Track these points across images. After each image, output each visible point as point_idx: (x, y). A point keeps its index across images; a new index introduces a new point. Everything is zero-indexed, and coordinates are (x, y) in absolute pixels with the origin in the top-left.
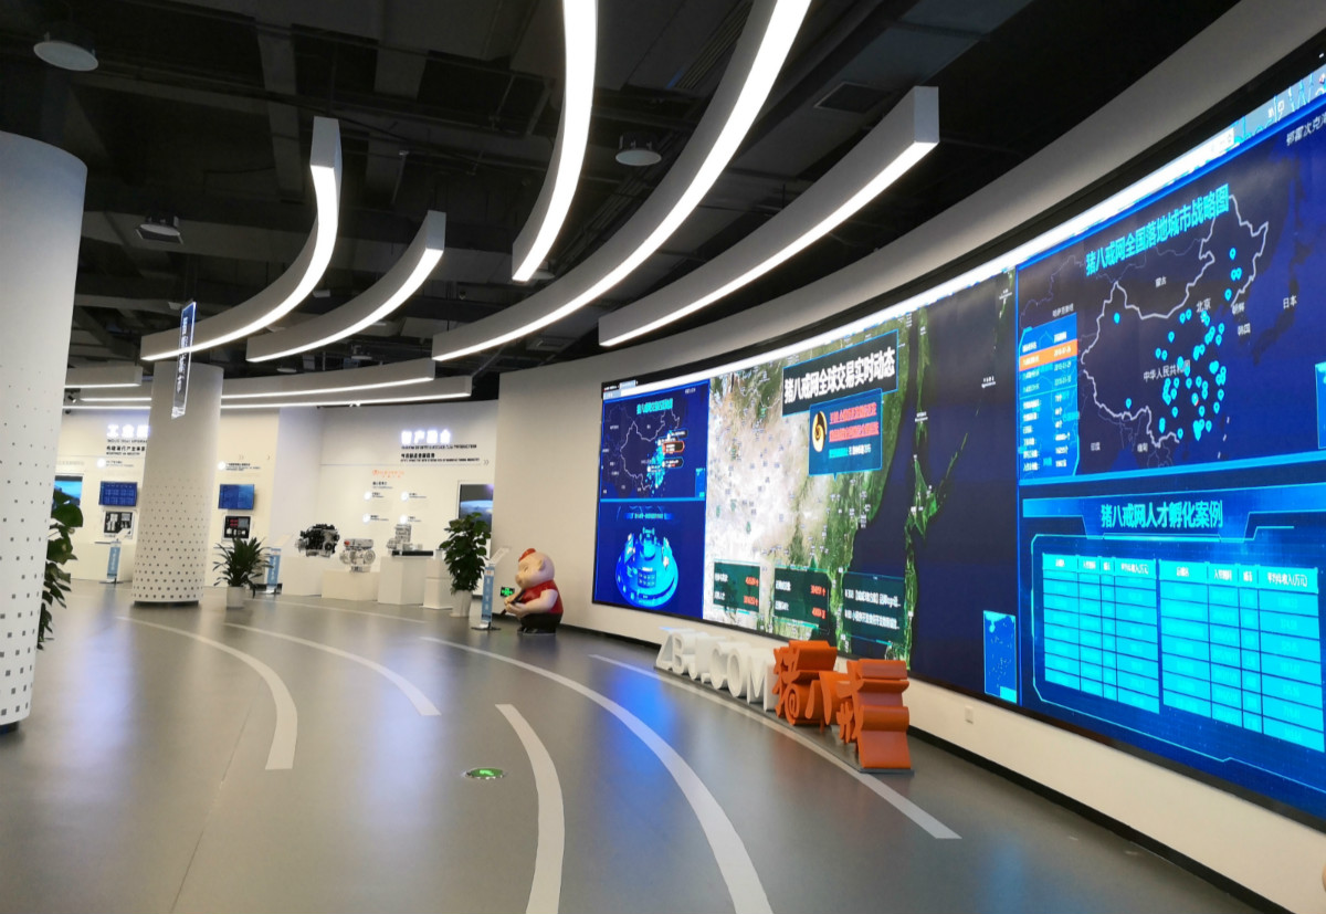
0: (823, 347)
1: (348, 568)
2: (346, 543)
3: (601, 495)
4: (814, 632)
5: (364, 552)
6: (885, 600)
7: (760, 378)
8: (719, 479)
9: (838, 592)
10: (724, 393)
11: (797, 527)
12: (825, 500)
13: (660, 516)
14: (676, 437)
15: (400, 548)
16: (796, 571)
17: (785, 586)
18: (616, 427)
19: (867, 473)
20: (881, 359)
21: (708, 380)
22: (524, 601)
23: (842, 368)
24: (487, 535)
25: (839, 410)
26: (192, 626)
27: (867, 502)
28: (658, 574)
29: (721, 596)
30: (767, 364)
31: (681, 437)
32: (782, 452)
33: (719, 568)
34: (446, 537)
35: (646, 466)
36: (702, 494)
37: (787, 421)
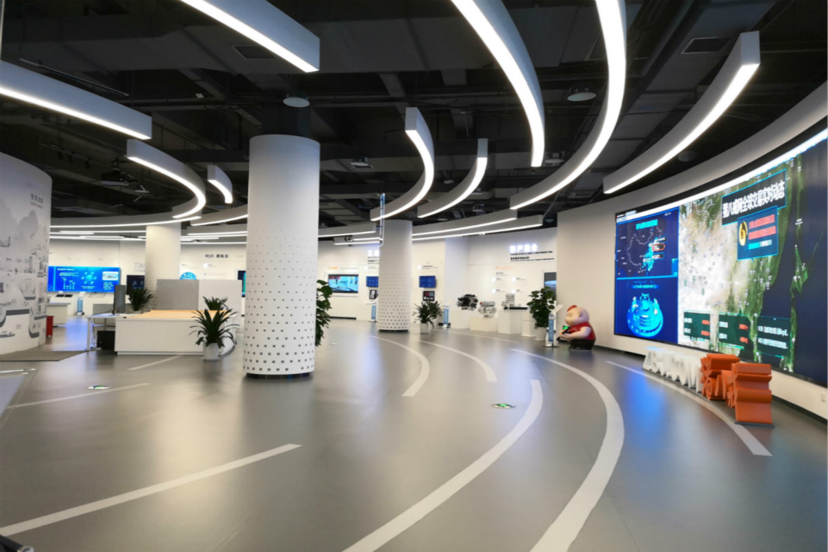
0: (745, 183)
1: (482, 316)
2: (481, 304)
3: (617, 276)
4: (741, 351)
5: (491, 308)
6: (780, 332)
7: (709, 204)
8: (686, 264)
9: (754, 328)
10: (688, 213)
11: (731, 290)
12: (747, 274)
13: (651, 286)
14: (660, 242)
15: (508, 306)
16: (730, 316)
17: (725, 325)
18: (624, 237)
19: (770, 257)
20: (777, 188)
21: (678, 207)
22: (570, 333)
23: (755, 194)
24: (554, 298)
25: (754, 220)
26: (405, 342)
27: (770, 274)
28: (652, 319)
29: (688, 331)
30: (712, 195)
31: (663, 241)
32: (722, 247)
33: (687, 315)
34: (530, 299)
35: (642, 258)
36: (676, 274)
37: (725, 228)
